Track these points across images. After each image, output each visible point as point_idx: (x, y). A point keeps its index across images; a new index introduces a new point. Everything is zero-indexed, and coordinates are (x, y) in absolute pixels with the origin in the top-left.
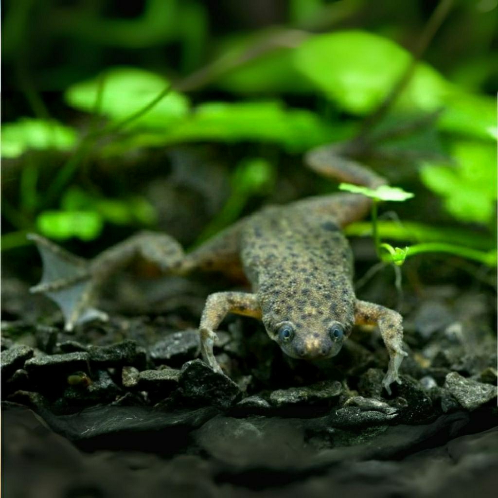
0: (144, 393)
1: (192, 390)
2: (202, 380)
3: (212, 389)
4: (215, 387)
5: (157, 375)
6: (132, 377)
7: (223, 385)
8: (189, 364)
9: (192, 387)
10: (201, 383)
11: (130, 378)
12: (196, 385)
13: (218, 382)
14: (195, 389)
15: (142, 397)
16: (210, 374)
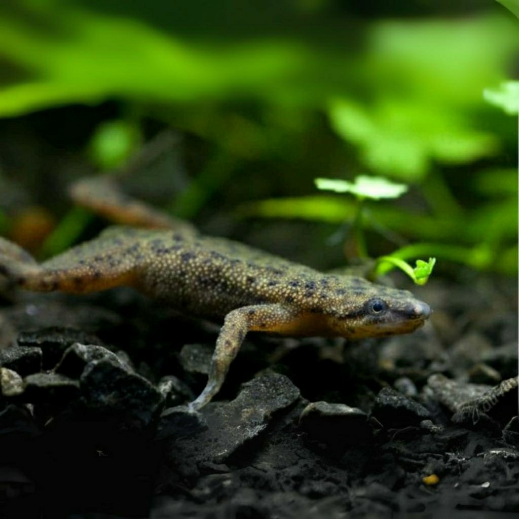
0: (30, 406)
1: (99, 399)
2: (112, 385)
3: (126, 397)
4: (129, 395)
5: (50, 380)
6: (16, 384)
7: (140, 391)
8: (94, 365)
9: (99, 395)
10: (110, 390)
11: (12, 386)
12: (104, 392)
13: (134, 386)
14: (103, 398)
15: (28, 411)
16: (123, 377)
